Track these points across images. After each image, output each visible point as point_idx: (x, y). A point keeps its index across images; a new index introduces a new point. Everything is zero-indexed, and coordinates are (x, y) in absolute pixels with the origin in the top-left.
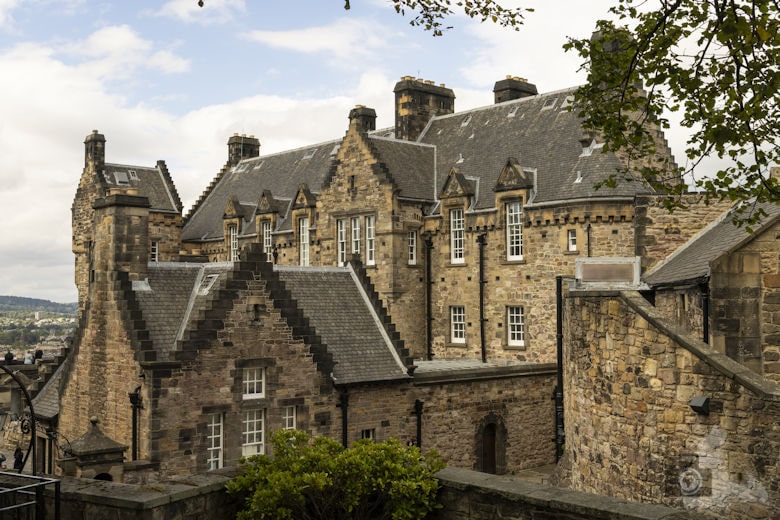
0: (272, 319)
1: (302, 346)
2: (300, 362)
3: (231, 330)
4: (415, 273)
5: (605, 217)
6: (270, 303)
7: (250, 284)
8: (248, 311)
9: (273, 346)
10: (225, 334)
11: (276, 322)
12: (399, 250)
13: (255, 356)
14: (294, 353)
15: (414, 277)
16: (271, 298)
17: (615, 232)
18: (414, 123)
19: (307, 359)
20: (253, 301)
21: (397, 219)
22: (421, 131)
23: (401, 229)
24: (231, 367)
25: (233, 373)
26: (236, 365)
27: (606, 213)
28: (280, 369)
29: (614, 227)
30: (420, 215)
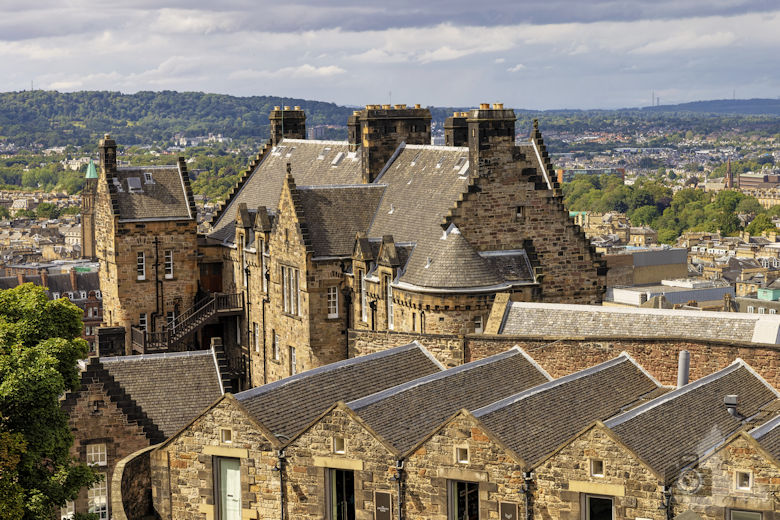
0: (110, 410)
1: (136, 427)
2: (134, 439)
3: (76, 420)
4: (335, 327)
5: (432, 307)
6: (107, 399)
7: (90, 387)
8: (89, 406)
9: (111, 429)
10: (71, 423)
11: (113, 411)
12: (316, 307)
13: (97, 436)
14: (129, 433)
15: (335, 330)
16: (108, 395)
17: (441, 319)
18: (377, 155)
19: (140, 437)
20: (93, 398)
21: (313, 279)
22: (385, 162)
23: (317, 286)
24: (77, 444)
25: (78, 449)
26: (81, 443)
27: (433, 303)
28: (118, 445)
29: (442, 315)
30: (340, 271)
